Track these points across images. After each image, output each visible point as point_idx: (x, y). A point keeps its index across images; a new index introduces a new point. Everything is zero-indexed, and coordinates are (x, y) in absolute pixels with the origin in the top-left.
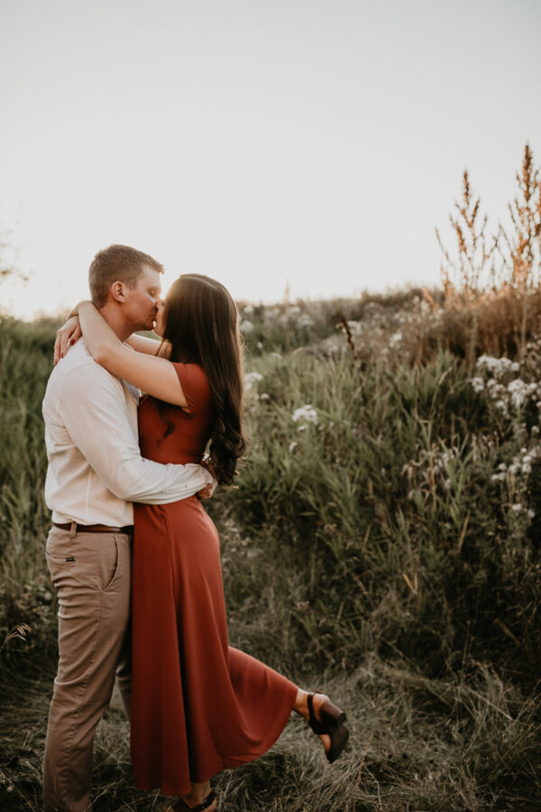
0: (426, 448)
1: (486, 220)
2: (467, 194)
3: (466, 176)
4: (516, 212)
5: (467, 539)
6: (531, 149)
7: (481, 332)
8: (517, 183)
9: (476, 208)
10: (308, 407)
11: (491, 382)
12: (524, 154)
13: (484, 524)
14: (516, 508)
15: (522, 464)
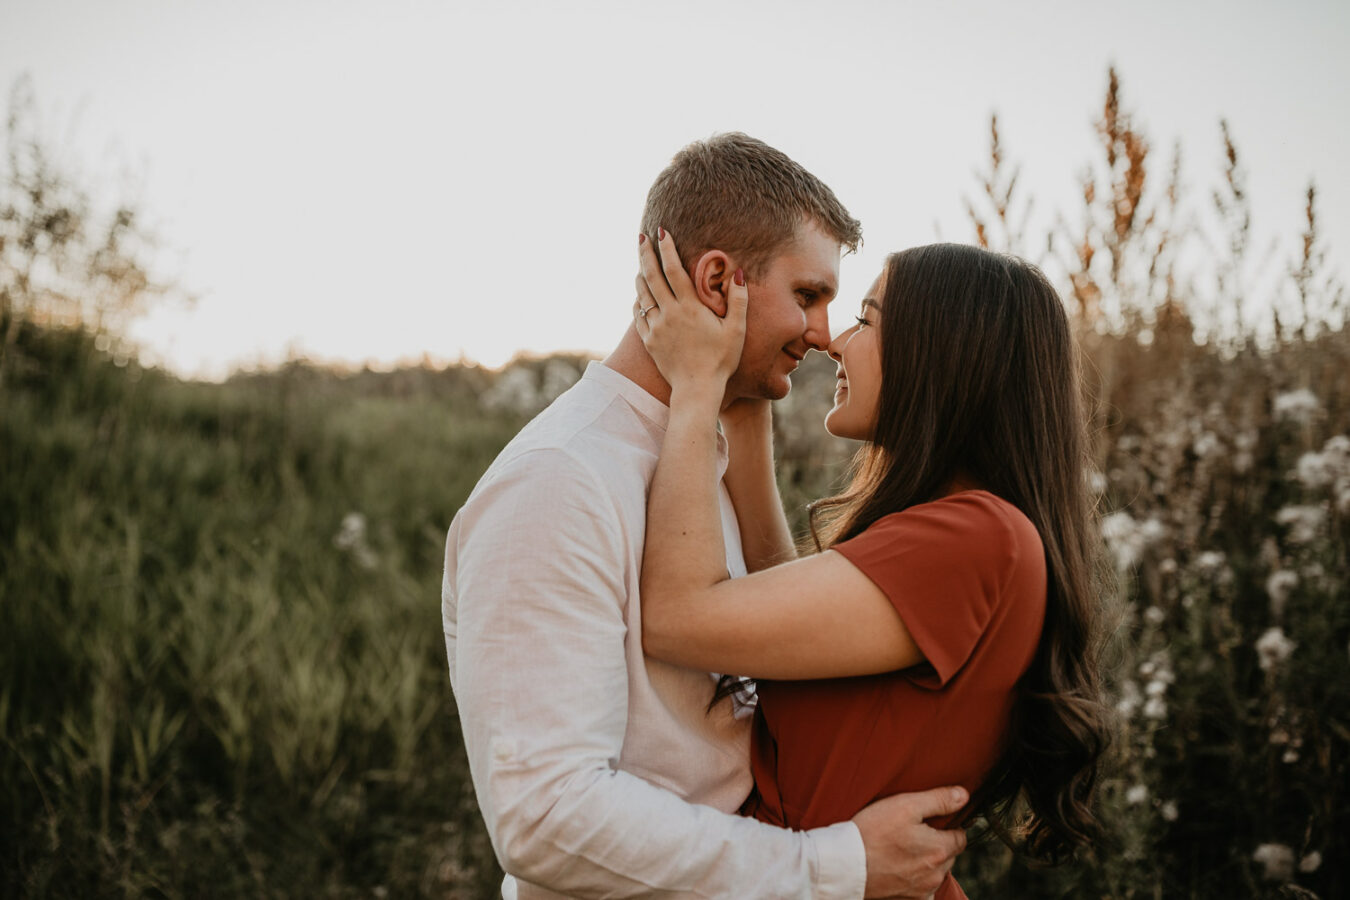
2: (996, 157)
3: (994, 120)
8: (1094, 133)
9: (1014, 181)
14: (1138, 794)
15: (1147, 698)
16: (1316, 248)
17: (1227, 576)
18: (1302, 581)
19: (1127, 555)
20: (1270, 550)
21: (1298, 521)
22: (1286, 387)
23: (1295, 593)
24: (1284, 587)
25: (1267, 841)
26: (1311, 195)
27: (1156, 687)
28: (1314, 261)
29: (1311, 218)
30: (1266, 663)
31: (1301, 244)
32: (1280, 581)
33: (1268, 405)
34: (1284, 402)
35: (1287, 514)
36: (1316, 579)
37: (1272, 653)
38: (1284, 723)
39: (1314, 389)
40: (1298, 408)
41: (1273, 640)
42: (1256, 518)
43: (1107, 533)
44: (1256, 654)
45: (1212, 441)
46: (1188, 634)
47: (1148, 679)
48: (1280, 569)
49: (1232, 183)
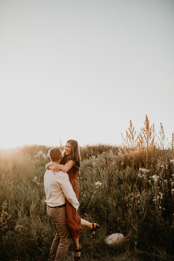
0: (129, 192)
1: (135, 132)
2: (131, 126)
3: (131, 122)
4: (144, 131)
5: (146, 216)
7: (135, 161)
8: (144, 124)
9: (134, 129)
10: (99, 182)
11: (144, 175)
12: (146, 117)
14: (160, 207)
15: (160, 197)
17: (167, 183)
19: (156, 180)
20: (171, 179)
22: (171, 159)
24: (173, 184)
26: (173, 134)
27: (161, 195)
28: (173, 143)
29: (173, 137)
30: (172, 193)
31: (172, 141)
33: (169, 160)
35: (173, 175)
40: (173, 161)
41: (173, 190)
42: (168, 175)
43: (153, 177)
44: (171, 192)
45: (163, 165)
46: (163, 190)
47: (160, 194)
48: (173, 182)
49: (162, 131)
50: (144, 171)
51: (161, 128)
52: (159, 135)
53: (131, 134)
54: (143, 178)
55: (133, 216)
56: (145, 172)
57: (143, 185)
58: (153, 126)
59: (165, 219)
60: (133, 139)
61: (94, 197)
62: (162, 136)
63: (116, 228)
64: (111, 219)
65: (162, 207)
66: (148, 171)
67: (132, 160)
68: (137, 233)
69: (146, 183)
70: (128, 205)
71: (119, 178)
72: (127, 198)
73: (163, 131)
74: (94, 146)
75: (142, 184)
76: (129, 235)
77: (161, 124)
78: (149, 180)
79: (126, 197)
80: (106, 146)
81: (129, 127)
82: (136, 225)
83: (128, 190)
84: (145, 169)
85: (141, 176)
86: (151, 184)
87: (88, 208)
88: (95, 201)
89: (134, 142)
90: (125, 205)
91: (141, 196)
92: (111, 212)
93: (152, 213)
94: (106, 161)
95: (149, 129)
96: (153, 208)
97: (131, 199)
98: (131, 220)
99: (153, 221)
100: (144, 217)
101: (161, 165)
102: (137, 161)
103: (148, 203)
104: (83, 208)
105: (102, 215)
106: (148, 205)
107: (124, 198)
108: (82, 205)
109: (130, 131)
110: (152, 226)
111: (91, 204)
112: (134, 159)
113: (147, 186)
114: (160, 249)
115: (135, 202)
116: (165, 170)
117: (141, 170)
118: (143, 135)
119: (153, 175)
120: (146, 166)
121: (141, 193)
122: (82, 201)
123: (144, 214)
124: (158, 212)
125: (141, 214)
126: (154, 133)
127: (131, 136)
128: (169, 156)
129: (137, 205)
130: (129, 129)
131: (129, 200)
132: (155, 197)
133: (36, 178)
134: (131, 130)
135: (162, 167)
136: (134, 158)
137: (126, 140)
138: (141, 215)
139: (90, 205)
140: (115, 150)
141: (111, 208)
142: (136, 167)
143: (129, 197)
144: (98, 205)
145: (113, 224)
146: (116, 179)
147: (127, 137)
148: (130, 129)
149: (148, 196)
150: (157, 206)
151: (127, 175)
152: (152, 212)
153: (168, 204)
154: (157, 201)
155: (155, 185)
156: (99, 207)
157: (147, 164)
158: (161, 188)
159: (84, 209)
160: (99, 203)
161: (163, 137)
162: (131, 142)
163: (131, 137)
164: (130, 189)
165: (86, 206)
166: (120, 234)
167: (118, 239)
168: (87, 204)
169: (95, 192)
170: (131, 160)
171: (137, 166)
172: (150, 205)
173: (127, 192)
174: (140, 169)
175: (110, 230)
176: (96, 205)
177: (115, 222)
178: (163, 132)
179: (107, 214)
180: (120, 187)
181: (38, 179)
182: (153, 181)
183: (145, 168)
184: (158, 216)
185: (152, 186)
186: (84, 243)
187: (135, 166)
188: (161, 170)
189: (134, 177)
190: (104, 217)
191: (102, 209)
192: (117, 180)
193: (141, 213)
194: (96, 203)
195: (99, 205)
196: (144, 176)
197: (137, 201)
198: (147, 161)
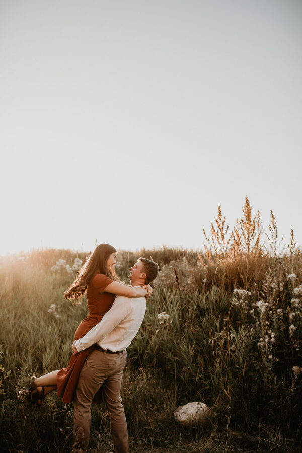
0: (217, 331)
1: (228, 227)
2: (220, 216)
3: (219, 208)
4: (242, 225)
5: (246, 372)
6: (248, 199)
7: (226, 276)
8: (243, 213)
9: (224, 221)
10: (164, 312)
11: (241, 301)
12: (245, 201)
13: (255, 365)
14: (271, 357)
15: (271, 338)
16: (294, 243)
17: (282, 314)
18: (296, 315)
19: (263, 310)
20: (288, 308)
21: (295, 302)
22: (290, 273)
23: (295, 317)
24: (293, 316)
25: (295, 366)
26: (292, 231)
27: (273, 336)
28: (294, 245)
29: (292, 236)
30: (291, 331)
31: (290, 241)
32: (292, 315)
33: (285, 276)
34: (290, 276)
35: (293, 301)
36: (299, 314)
37: (292, 329)
38: (296, 342)
39: (295, 273)
40: (292, 277)
41: (292, 326)
42: (284, 301)
43: (258, 305)
44: (289, 330)
45: (275, 284)
46: (274, 326)
47: (271, 334)
48: (291, 312)
49: (273, 224)
50: (243, 293)
51: (272, 220)
52: (267, 231)
53: (219, 230)
54: (241, 307)
55: (224, 372)
56: (243, 296)
57: (241, 318)
58: (257, 217)
59: (279, 377)
60: (223, 239)
61: (156, 340)
62: (273, 233)
63: (194, 392)
64: (186, 378)
65: (273, 357)
66: (250, 294)
67: (221, 276)
68: (230, 402)
69: (245, 314)
70: (215, 353)
71: (198, 306)
72: (213, 341)
73: (275, 224)
74: (156, 250)
75: (239, 316)
76: (216, 405)
77: (272, 212)
78: (252, 309)
79: (210, 340)
80: (175, 251)
81: (217, 218)
82: (228, 388)
83: (214, 327)
84: (244, 291)
85: (238, 303)
86: (255, 317)
87: (145, 358)
88: (157, 346)
89: (224, 244)
90: (209, 353)
91: (238, 337)
92: (185, 366)
93: (256, 367)
94: (176, 276)
95: (251, 221)
96: (259, 358)
97: (220, 342)
98: (219, 379)
99: (259, 380)
100: (242, 373)
101: (271, 283)
102: (231, 276)
103: (250, 350)
104: (136, 358)
105: (169, 370)
106: (249, 352)
107: (207, 341)
108: (134, 353)
109: (218, 224)
110: (256, 389)
111: (149, 351)
112: (225, 274)
113: (247, 319)
114: (269, 429)
115: (226, 348)
116: (279, 292)
117: (237, 292)
118: (240, 232)
119: (258, 300)
120: (245, 285)
121: (237, 331)
122: (134, 347)
123: (243, 368)
124: (266, 364)
125: (238, 368)
126: (260, 228)
127: (220, 232)
128: (285, 268)
129: (230, 352)
130: (217, 221)
131: (216, 345)
132: (261, 339)
133: (53, 306)
134: (221, 224)
135: (273, 286)
136: (224, 271)
137: (211, 241)
138: (237, 370)
139: (148, 353)
140: (193, 258)
141: (184, 358)
142: (229, 288)
143: (216, 338)
144: (163, 354)
145: (189, 385)
146: (193, 308)
147: (213, 235)
148: (219, 220)
149: (250, 337)
150: (264, 354)
151: (212, 300)
152: (257, 364)
153: (284, 350)
154: (264, 346)
155: (261, 318)
156: (164, 357)
157: (248, 281)
158: (272, 323)
159: (138, 360)
160: (164, 349)
161: (276, 235)
162: (220, 243)
163: (220, 235)
164: (218, 325)
165: (142, 356)
166: (201, 403)
167: (197, 412)
168: (144, 352)
169: (157, 331)
170: (219, 276)
171: (229, 285)
172: (252, 352)
173: (213, 331)
174: (235, 290)
175: (183, 396)
176: (158, 354)
177: (193, 382)
178: (275, 227)
179: (177, 368)
180: (201, 322)
181: (57, 309)
182: (257, 312)
183: (243, 289)
184: (267, 372)
185: (257, 320)
186: (137, 420)
187: (226, 285)
188: (271, 293)
189: (224, 305)
190: (173, 373)
191: (171, 361)
192: (196, 310)
193: (237, 366)
194: (159, 350)
195: (163, 352)
196: (242, 303)
197: (230, 347)
198: (247, 277)
